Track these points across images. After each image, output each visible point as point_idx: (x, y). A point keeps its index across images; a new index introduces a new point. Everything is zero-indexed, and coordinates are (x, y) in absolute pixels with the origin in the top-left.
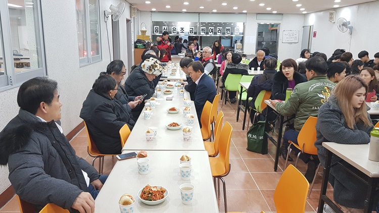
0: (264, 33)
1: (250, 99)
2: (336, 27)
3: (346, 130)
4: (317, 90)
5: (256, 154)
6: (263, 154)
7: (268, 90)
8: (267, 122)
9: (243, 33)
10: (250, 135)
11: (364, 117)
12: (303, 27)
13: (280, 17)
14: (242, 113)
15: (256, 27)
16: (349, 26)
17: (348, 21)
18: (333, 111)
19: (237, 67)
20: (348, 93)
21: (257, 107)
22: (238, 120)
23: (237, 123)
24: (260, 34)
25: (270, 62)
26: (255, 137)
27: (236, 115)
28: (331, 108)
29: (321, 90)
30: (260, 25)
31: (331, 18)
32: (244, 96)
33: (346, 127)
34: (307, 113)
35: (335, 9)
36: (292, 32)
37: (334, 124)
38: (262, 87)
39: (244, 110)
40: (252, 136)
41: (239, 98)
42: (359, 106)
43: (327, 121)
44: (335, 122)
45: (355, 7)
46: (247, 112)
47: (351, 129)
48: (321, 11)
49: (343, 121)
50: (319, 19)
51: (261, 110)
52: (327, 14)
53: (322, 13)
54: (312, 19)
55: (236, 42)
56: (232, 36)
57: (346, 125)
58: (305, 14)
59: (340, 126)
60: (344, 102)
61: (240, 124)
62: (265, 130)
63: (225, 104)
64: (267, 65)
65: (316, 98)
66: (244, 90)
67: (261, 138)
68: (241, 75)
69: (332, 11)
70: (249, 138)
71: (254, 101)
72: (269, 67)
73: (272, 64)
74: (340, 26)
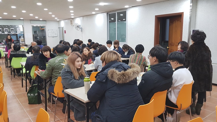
0: (37, 31)
1: (28, 72)
2: (74, 28)
3: (75, 80)
4: (60, 61)
5: (35, 105)
6: (39, 104)
7: (37, 65)
8: (38, 84)
9: (23, 32)
10: (29, 94)
11: (83, 73)
12: (59, 28)
13: (45, 22)
14: (24, 82)
15: (31, 28)
16: (80, 27)
17: (79, 25)
18: (67, 72)
19: (18, 52)
20: (73, 61)
21: (32, 76)
22: (22, 86)
23: (22, 88)
24: (35, 32)
25: (36, 48)
26: (32, 95)
27: (21, 83)
28: (66, 71)
29: (62, 61)
30: (33, 27)
31: (71, 23)
32: (24, 70)
33: (75, 79)
34: (57, 75)
35: (73, 19)
36: (53, 31)
37: (68, 79)
38: (33, 63)
39: (25, 79)
40: (30, 95)
41: (21, 72)
42: (80, 67)
43: (65, 78)
44: (69, 78)
45: (81, 18)
46: (27, 80)
47: (77, 80)
48: (66, 19)
49: (73, 76)
50: (66, 23)
51: (34, 78)
52: (69, 21)
53: (67, 20)
54: (63, 24)
55: (20, 37)
56: (17, 33)
57: (74, 78)
58: (58, 21)
59: (71, 79)
60: (72, 66)
61: (24, 88)
62: (38, 90)
63: (14, 77)
64: (34, 50)
65: (60, 66)
66: (23, 67)
67: (36, 94)
68: (21, 57)
69: (72, 20)
70: (28, 97)
71: (30, 72)
72: (36, 51)
73: (37, 49)
74: (76, 27)
